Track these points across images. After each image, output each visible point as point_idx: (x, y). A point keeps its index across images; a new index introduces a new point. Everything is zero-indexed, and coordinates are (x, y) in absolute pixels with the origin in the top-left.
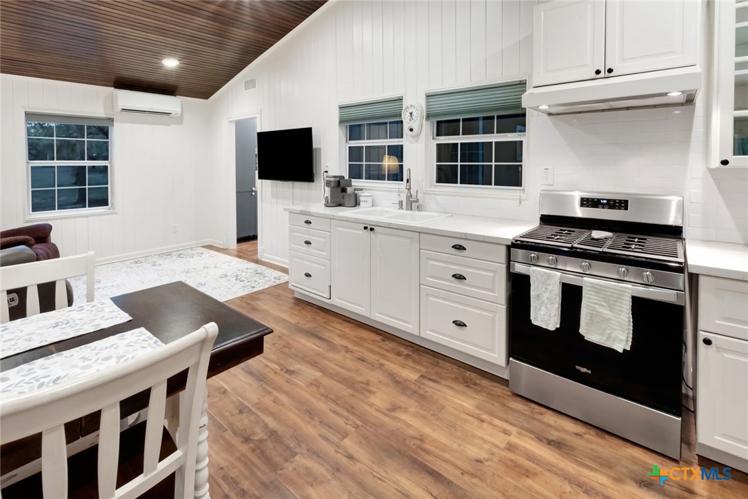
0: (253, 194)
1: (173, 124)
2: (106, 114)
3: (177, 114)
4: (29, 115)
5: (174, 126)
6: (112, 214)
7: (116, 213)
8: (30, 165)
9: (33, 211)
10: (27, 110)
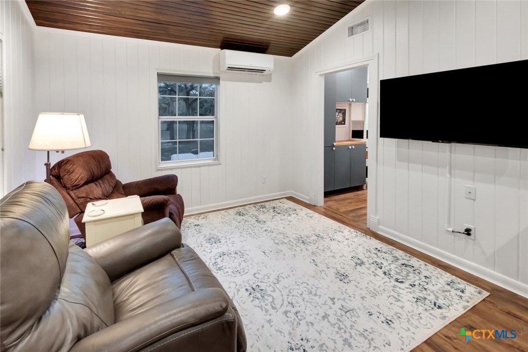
0: (334, 149)
1: (264, 81)
2: (214, 73)
3: (270, 70)
4: (161, 76)
5: (264, 83)
6: (217, 165)
7: (220, 164)
8: (160, 120)
9: (162, 160)
10: (159, 71)
